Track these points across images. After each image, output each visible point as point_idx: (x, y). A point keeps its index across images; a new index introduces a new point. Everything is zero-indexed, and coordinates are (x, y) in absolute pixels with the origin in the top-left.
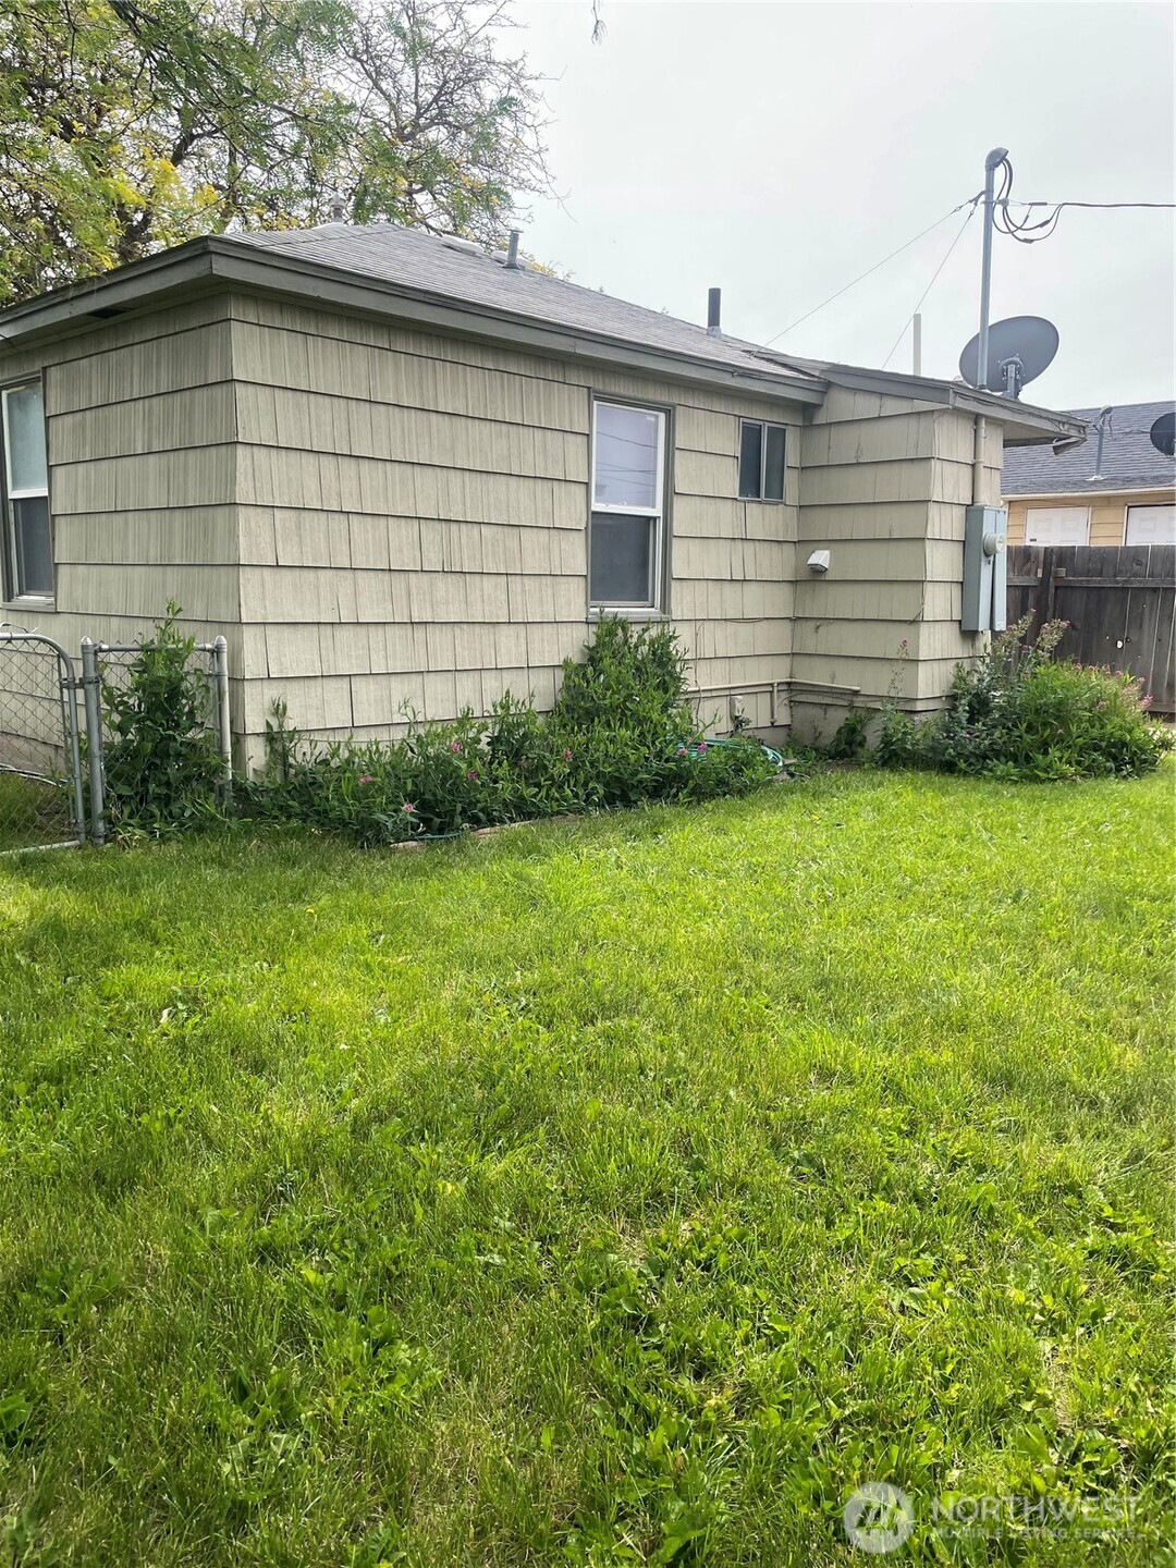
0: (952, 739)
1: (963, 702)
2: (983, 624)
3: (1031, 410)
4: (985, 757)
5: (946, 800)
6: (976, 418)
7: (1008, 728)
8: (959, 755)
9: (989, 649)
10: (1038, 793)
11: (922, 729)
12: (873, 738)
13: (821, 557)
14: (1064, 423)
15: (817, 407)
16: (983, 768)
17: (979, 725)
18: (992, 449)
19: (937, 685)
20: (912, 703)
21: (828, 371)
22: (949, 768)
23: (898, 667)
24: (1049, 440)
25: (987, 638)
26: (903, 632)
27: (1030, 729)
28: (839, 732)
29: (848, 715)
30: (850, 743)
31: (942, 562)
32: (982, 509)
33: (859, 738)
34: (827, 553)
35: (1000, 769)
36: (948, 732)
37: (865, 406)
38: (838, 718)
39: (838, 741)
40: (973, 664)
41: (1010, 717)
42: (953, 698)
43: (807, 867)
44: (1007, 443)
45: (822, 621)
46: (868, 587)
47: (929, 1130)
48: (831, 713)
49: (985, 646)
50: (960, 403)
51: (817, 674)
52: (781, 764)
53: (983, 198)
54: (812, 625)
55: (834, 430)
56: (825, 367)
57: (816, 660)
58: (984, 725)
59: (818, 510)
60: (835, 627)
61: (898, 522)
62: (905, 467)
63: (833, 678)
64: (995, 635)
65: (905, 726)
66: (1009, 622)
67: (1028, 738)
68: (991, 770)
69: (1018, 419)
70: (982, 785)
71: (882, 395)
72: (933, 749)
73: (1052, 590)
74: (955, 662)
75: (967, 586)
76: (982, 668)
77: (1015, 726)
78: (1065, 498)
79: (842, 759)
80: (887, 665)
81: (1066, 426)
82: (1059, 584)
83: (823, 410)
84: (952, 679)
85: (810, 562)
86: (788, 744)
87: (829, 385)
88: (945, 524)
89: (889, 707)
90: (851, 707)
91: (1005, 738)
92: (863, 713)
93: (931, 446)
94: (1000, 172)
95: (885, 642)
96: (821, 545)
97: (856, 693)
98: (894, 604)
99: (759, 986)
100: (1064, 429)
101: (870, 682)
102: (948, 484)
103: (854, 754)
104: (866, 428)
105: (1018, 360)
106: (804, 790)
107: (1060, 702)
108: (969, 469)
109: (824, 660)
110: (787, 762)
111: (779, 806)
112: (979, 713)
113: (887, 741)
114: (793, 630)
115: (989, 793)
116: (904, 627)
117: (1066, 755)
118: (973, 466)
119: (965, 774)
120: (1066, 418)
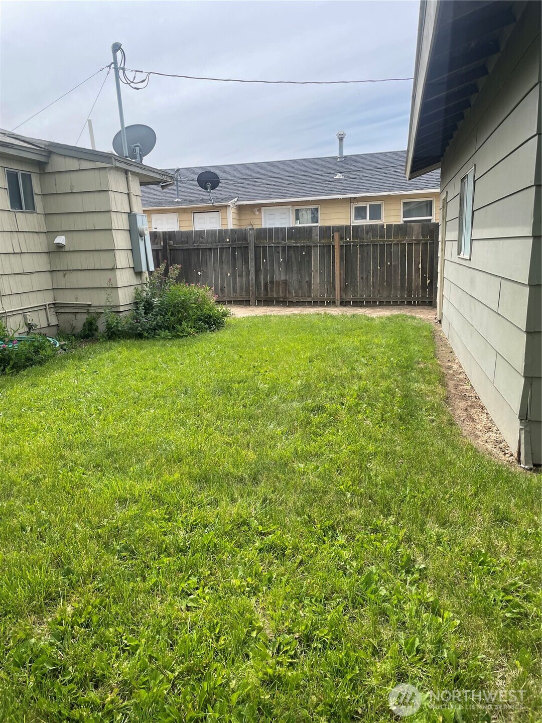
0: (139, 322)
1: (141, 305)
2: (144, 269)
3: (150, 169)
4: (155, 329)
5: (142, 352)
6: (126, 172)
7: (163, 315)
8: (144, 330)
9: (148, 280)
10: (181, 343)
11: (124, 320)
12: (101, 326)
13: (61, 240)
14: (164, 175)
15: (46, 163)
16: (155, 334)
17: (150, 315)
18: (135, 187)
19: (128, 298)
20: (118, 308)
21: (49, 145)
22: (140, 336)
23: (109, 291)
24: (158, 183)
25: (146, 275)
26: (109, 274)
27: (172, 314)
28: (84, 325)
29: (87, 316)
30: (90, 330)
31: (121, 241)
32: (135, 215)
33: (95, 327)
34: (63, 237)
35: (163, 334)
36: (137, 320)
37: (72, 164)
38: (82, 319)
39: (84, 330)
40: (142, 287)
41: (163, 310)
42: (136, 303)
43: (85, 396)
44: (142, 184)
45: (66, 272)
46: (87, 254)
47: (178, 514)
48: (78, 316)
49: (146, 278)
50: (118, 164)
51: (68, 298)
52: (58, 345)
53: (113, 66)
54: (61, 274)
55: (57, 176)
56: (47, 143)
57: (67, 290)
58: (152, 315)
59: (55, 216)
60: (74, 273)
61: (98, 222)
62: (96, 195)
63: (77, 299)
64: (151, 273)
65: (117, 319)
66: (155, 267)
67: (172, 318)
68: (159, 335)
69: (145, 172)
70: (157, 343)
71: (79, 159)
72: (131, 328)
73: (169, 251)
74: (134, 287)
75: (134, 251)
76: (147, 289)
77: (166, 314)
78: (166, 209)
79: (87, 338)
80: (103, 291)
81: (165, 176)
82: (171, 248)
83: (49, 166)
84: (134, 295)
85: (56, 242)
86: (58, 334)
87: (50, 153)
88: (120, 222)
89: (108, 311)
90: (88, 313)
91: (163, 320)
92: (95, 315)
93: (107, 184)
94: (119, 53)
95: (100, 280)
96: (60, 233)
97: (89, 305)
98: (102, 261)
99: (76, 464)
100: (165, 178)
101: (97, 300)
102: (118, 203)
103: (93, 335)
104: (74, 175)
105: (139, 145)
106: (73, 357)
107: (183, 301)
108: (126, 196)
109: (70, 291)
110: (62, 343)
111: (63, 367)
112: (148, 309)
113: (109, 327)
114: (52, 276)
115: (161, 346)
116: (109, 272)
117: (190, 324)
118: (128, 194)
119: (148, 338)
120: (164, 173)
